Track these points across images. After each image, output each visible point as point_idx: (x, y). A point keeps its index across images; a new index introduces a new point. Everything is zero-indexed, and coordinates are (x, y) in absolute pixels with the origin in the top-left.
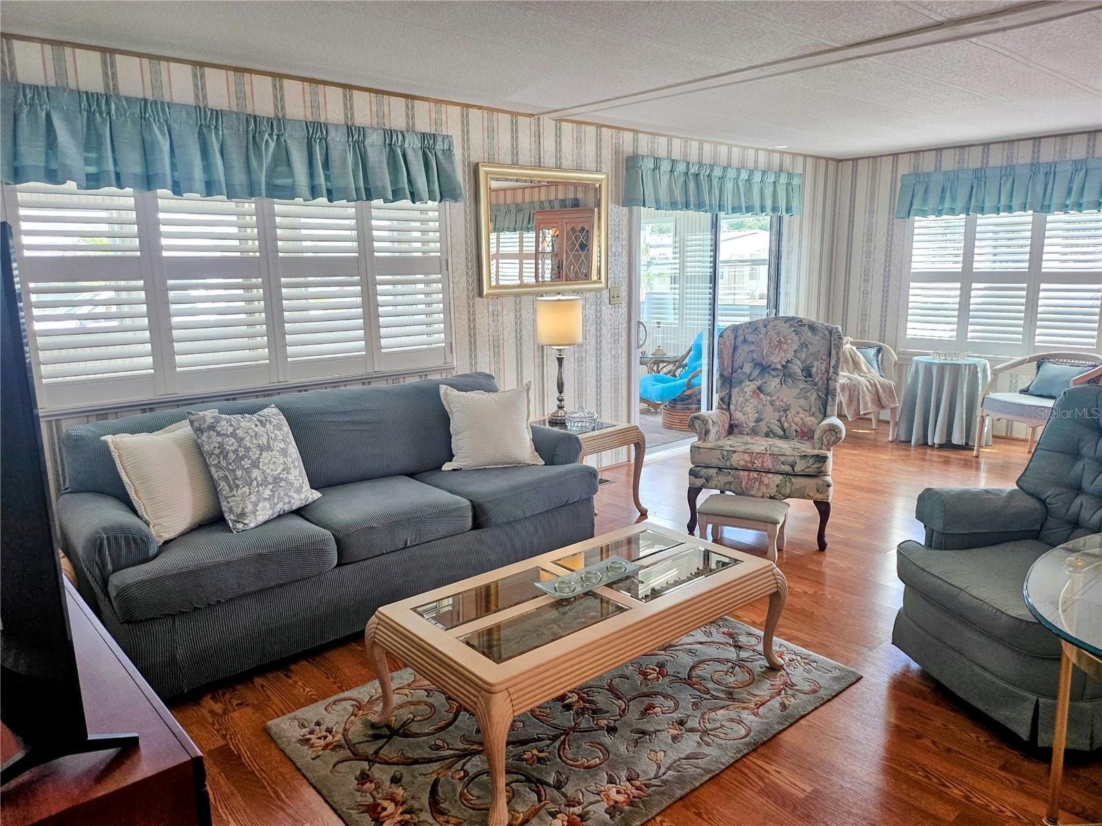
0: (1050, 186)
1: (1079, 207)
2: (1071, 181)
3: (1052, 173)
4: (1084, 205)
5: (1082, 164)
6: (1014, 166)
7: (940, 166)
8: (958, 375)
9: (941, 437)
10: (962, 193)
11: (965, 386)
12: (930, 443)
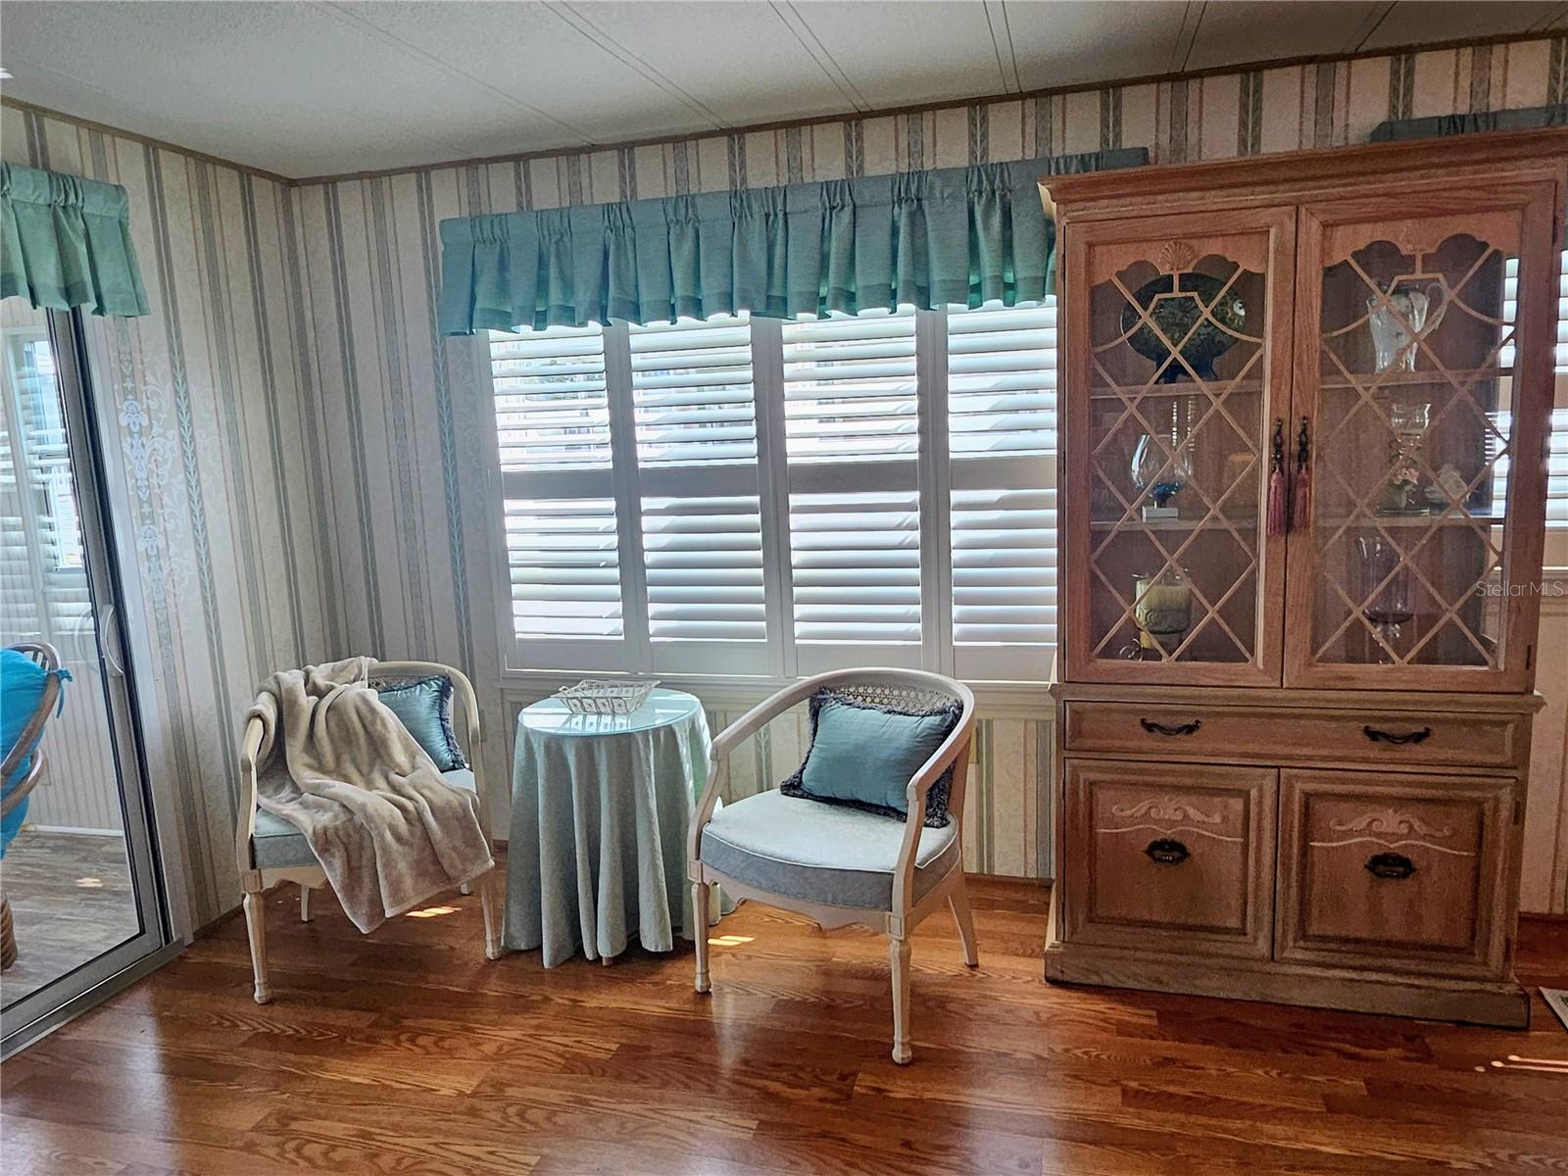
0: (779, 250)
1: (849, 302)
2: (824, 236)
3: (780, 215)
4: (859, 295)
5: (842, 194)
6: (693, 197)
7: (530, 202)
8: (630, 765)
9: (612, 937)
10: (586, 271)
11: (652, 791)
12: (589, 956)
